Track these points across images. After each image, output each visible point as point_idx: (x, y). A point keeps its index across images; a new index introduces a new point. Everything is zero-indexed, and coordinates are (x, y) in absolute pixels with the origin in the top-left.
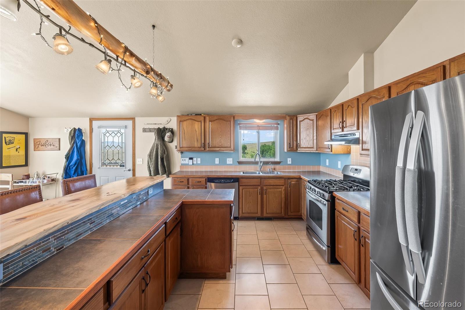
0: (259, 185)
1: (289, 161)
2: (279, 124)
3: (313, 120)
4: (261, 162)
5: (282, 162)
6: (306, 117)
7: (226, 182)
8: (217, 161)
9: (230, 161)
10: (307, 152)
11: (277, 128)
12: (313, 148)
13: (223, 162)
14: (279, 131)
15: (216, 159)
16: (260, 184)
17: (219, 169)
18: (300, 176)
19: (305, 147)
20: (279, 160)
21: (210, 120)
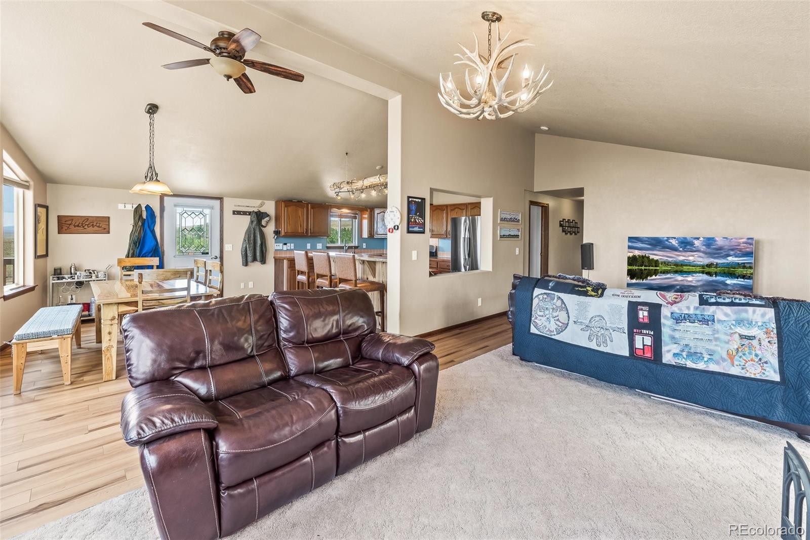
1: (364, 246)
2: (357, 214)
5: (359, 246)
6: (383, 211)
8: (309, 246)
9: (319, 246)
10: (382, 237)
11: (355, 218)
14: (357, 220)
15: (308, 244)
20: (357, 245)
21: (312, 208)
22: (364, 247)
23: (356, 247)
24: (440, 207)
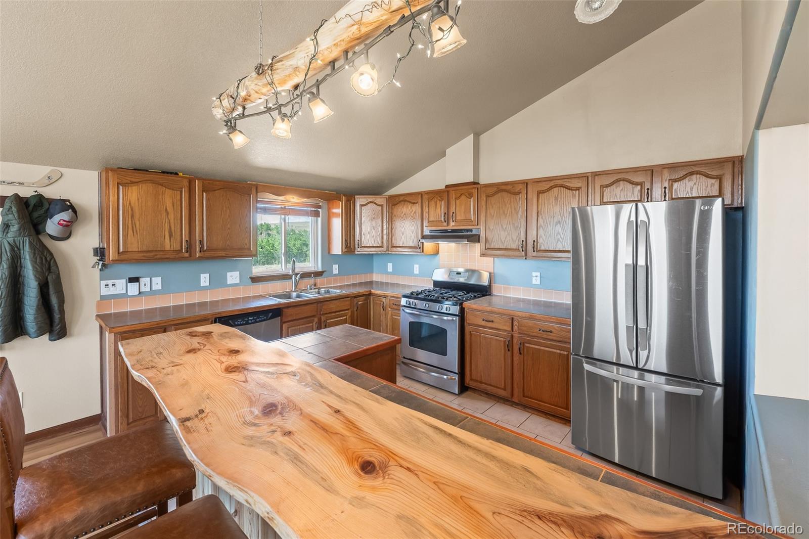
0: (314, 316)
1: (335, 269)
2: (320, 207)
3: (382, 206)
4: (297, 274)
5: (325, 271)
6: (371, 200)
7: (258, 320)
8: (204, 280)
9: (233, 277)
10: (370, 253)
11: (316, 214)
12: (382, 247)
13: (218, 281)
14: (320, 219)
15: (202, 276)
16: (315, 314)
17: (208, 297)
18: (370, 291)
19: (368, 245)
20: (320, 270)
21: (204, 189)
22: (336, 271)
23: (318, 274)
24: (509, 187)
